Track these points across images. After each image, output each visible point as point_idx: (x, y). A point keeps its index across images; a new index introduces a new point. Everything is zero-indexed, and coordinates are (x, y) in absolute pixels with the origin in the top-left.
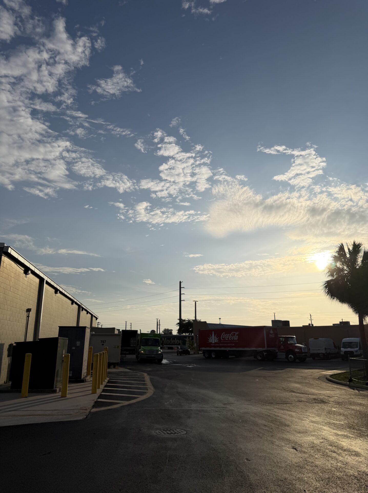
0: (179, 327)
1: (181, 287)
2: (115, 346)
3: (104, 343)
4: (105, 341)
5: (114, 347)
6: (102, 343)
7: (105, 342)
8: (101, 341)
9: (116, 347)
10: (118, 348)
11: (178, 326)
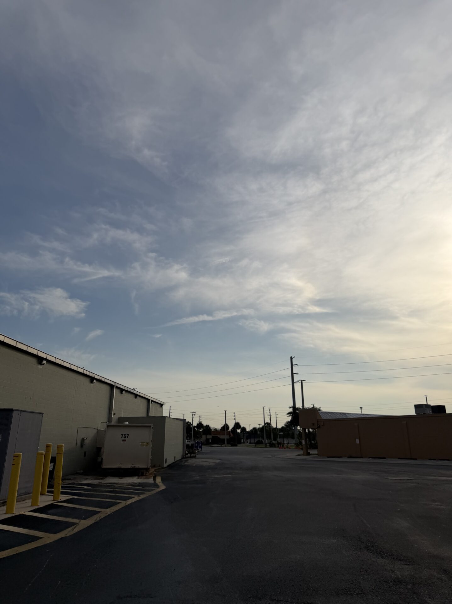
0: (292, 418)
1: (293, 364)
2: (142, 443)
3: (126, 439)
4: (128, 435)
5: (140, 444)
6: (123, 439)
7: (127, 437)
8: (122, 435)
9: (145, 445)
10: (147, 446)
11: (290, 416)
